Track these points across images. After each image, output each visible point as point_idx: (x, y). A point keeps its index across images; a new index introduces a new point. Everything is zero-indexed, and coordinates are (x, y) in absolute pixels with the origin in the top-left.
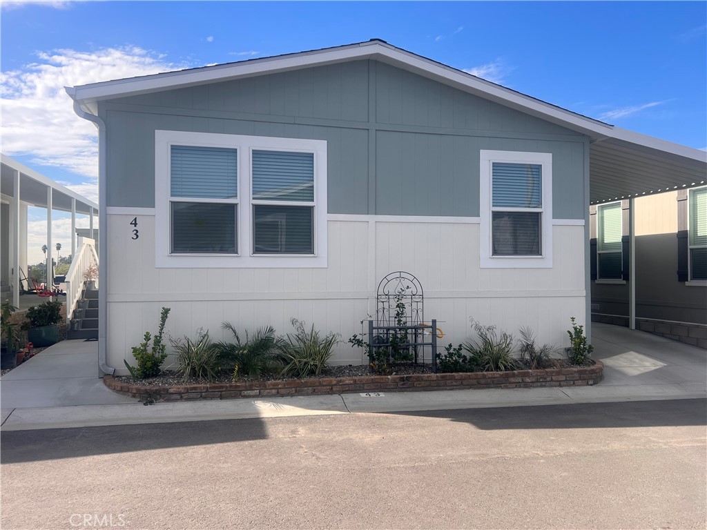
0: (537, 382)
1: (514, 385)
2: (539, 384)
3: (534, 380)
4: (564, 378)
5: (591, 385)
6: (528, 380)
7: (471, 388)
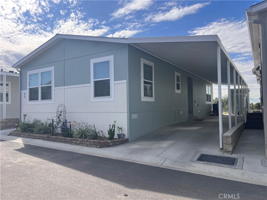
0: (80, 143)
1: (74, 143)
2: (81, 144)
3: (79, 142)
4: (88, 143)
5: (98, 148)
6: (78, 142)
7: (63, 142)
